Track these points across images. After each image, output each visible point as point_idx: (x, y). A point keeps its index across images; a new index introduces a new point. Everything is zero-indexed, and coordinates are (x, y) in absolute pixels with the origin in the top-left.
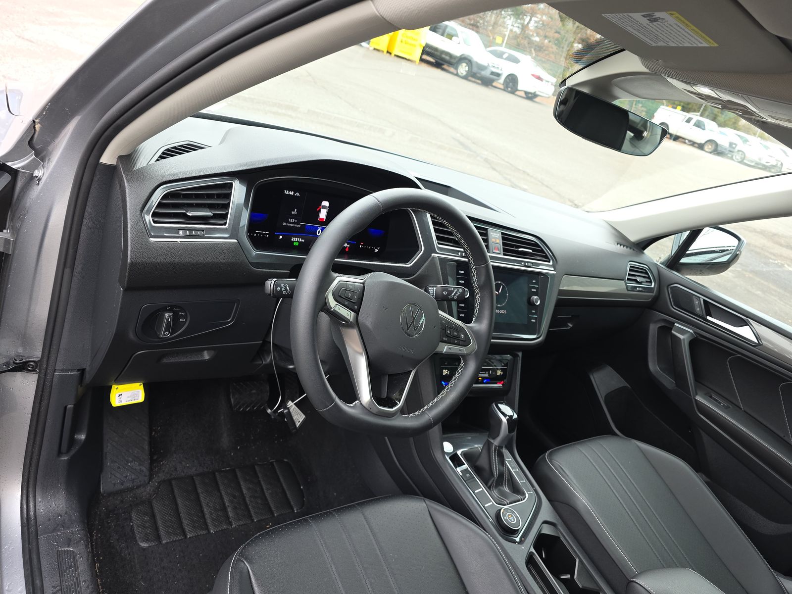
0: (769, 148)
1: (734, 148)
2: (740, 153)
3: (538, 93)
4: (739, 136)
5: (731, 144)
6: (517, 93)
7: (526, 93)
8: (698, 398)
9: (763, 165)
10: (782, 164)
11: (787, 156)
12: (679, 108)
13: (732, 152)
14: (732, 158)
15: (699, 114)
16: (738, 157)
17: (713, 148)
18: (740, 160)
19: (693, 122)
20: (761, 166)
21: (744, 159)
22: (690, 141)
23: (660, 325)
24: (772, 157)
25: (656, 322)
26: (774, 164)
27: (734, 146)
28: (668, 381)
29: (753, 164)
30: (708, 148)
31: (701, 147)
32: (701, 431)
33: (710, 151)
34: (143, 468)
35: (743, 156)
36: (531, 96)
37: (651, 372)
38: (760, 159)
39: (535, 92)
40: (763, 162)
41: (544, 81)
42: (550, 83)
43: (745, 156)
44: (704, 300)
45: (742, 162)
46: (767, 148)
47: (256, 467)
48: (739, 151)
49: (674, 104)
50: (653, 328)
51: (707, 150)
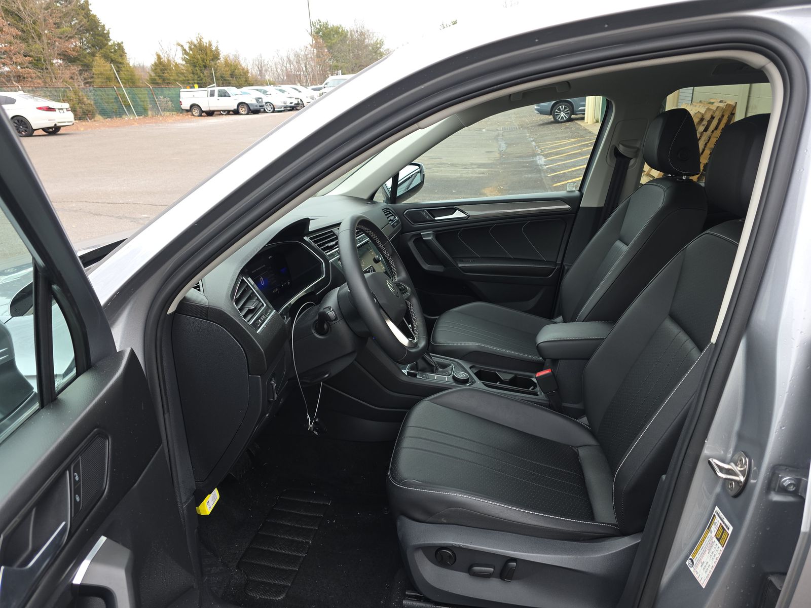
0: (285, 91)
1: (262, 102)
2: (268, 104)
3: (58, 125)
4: (257, 90)
5: (257, 100)
6: (35, 133)
7: (44, 129)
8: (460, 265)
9: (290, 107)
10: (301, 100)
11: (300, 92)
12: (196, 86)
13: (263, 106)
14: (265, 112)
15: (215, 84)
16: (269, 108)
17: (246, 110)
18: (272, 110)
19: (216, 94)
20: (289, 108)
21: (274, 109)
22: (224, 111)
23: (413, 240)
24: (291, 98)
25: (410, 240)
26: (296, 102)
27: (260, 100)
28: (438, 268)
29: (282, 109)
30: (243, 110)
31: (236, 112)
32: (473, 282)
33: (246, 112)
34: (221, 568)
35: (272, 106)
36: (53, 131)
37: (426, 270)
38: (285, 103)
39: (56, 125)
40: (288, 104)
41: (57, 110)
42: (65, 110)
43: (273, 105)
44: (427, 210)
45: (274, 112)
46: (283, 91)
47: (275, 509)
48: (266, 103)
49: (189, 83)
50: (411, 244)
51: (243, 113)
